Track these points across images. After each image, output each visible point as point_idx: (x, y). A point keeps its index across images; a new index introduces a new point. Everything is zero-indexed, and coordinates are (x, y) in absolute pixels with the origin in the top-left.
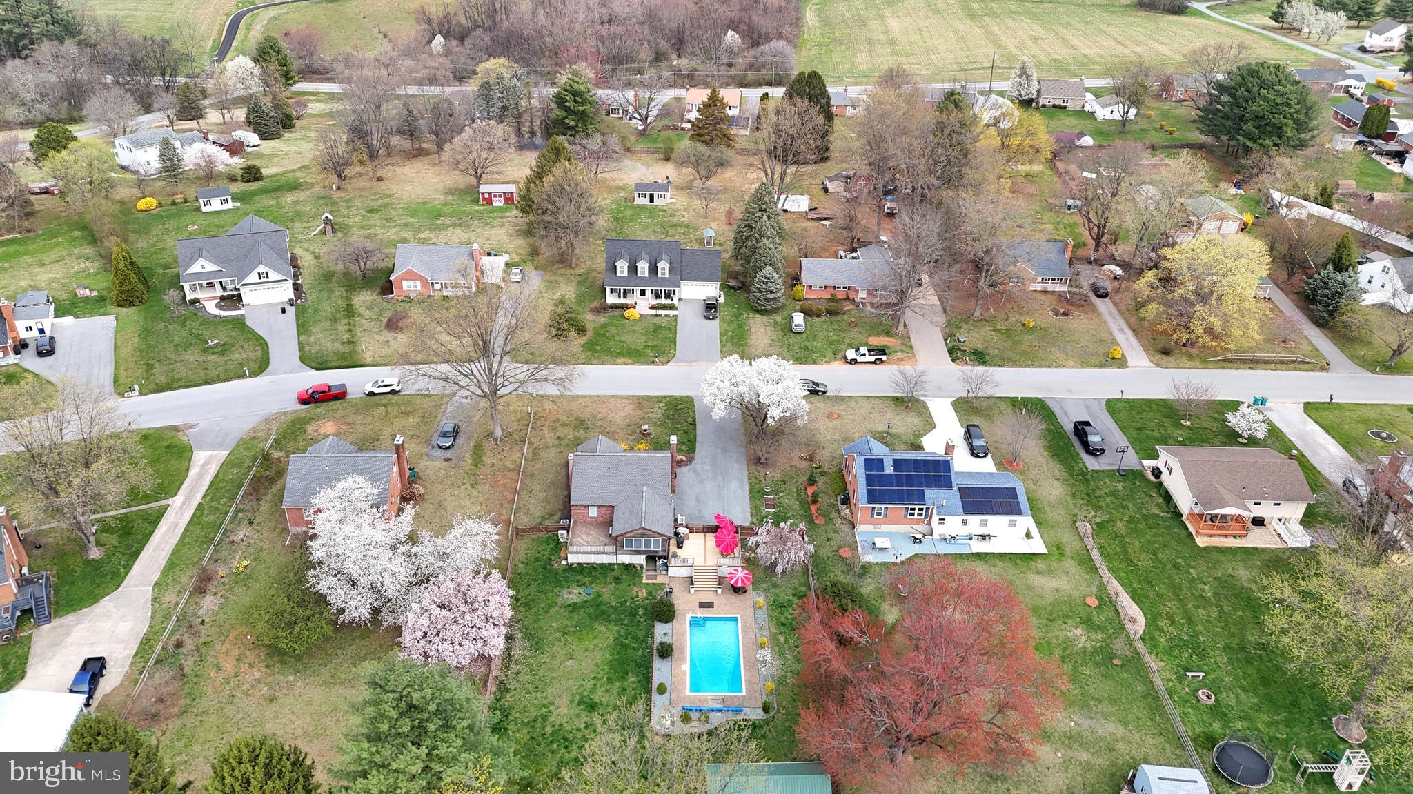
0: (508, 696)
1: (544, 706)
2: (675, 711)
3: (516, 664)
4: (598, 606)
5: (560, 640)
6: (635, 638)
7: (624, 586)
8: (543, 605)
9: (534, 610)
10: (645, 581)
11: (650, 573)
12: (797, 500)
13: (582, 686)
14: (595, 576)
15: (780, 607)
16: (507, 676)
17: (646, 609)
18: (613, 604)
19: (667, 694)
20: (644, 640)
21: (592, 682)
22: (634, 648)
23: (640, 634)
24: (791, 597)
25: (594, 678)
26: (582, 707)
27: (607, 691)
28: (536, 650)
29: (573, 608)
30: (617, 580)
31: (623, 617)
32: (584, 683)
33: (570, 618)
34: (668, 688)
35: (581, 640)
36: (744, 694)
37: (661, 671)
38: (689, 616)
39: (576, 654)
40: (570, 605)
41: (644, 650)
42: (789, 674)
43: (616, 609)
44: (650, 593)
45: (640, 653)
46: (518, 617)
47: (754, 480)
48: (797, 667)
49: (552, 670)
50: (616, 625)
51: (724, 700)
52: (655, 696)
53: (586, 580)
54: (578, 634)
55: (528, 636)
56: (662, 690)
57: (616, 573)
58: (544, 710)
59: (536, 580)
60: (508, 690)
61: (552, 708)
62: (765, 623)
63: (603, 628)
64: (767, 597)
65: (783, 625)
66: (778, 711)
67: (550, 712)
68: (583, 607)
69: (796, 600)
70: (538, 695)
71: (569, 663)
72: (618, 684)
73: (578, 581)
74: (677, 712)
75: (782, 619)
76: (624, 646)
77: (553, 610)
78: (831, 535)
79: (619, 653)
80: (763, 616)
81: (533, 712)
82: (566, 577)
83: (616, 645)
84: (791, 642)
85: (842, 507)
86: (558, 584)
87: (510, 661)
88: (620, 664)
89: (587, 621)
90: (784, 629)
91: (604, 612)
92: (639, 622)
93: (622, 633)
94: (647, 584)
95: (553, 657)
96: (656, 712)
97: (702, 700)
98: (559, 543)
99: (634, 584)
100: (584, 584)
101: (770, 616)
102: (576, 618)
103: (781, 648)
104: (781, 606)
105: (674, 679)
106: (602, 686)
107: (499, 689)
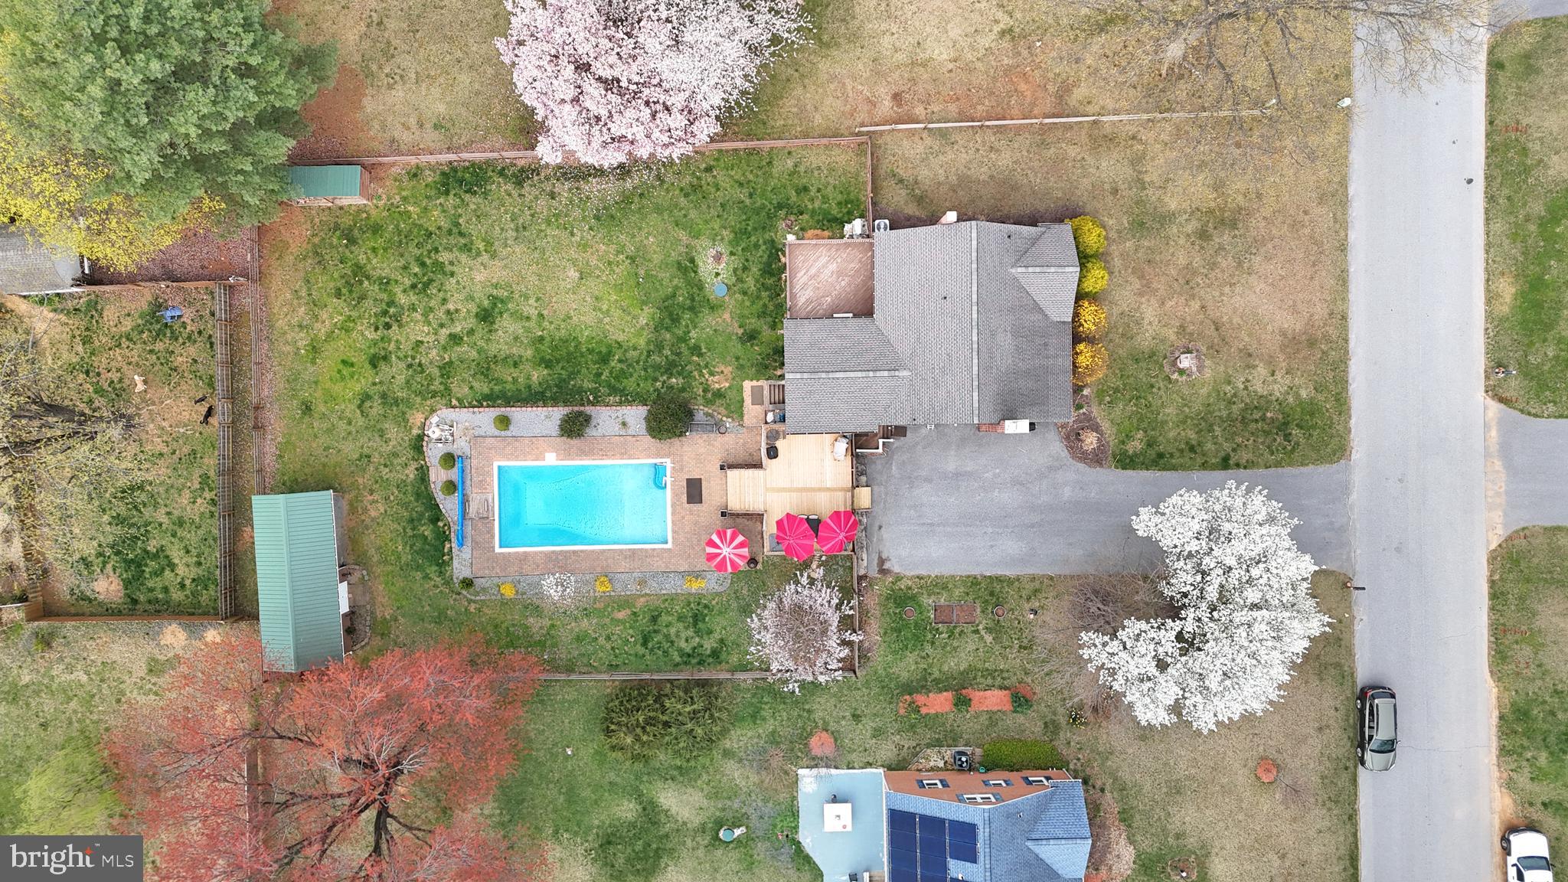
0: (510, 187)
1: (489, 244)
2: (463, 444)
3: (570, 189)
4: (692, 309)
5: (618, 252)
6: (622, 375)
7: (737, 348)
8: (693, 214)
9: (683, 201)
10: (748, 385)
11: (766, 392)
12: (971, 669)
13: (527, 298)
14: (759, 297)
15: (695, 617)
16: (547, 178)
17: (683, 390)
18: (693, 334)
19: (497, 433)
20: (613, 390)
21: (534, 313)
22: (598, 375)
23: (630, 384)
24: (717, 636)
25: (541, 315)
26: (486, 303)
27: (516, 338)
28: (597, 218)
29: (688, 267)
30: (751, 336)
31: (667, 352)
32: (532, 301)
33: (664, 265)
34: (508, 433)
35: (619, 288)
36: (498, 550)
37: (545, 419)
38: (668, 463)
39: (591, 283)
40: (692, 261)
41: (594, 392)
42: (547, 623)
43: (683, 339)
44: (719, 394)
45: (587, 385)
46: (669, 178)
47: (1029, 587)
48: (565, 635)
49: (558, 247)
50: (648, 343)
51: (486, 519)
52: (494, 413)
53: (750, 283)
54: (632, 282)
55: (626, 199)
56: (504, 422)
57: (766, 333)
58: (482, 246)
59: (751, 195)
60: (519, 184)
61: (485, 257)
62: (652, 587)
63: (643, 321)
64: (719, 594)
65: (654, 619)
66: (470, 601)
67: (479, 254)
68: (689, 283)
69: (709, 645)
70: (511, 234)
71: (573, 274)
72: (529, 353)
73: (745, 269)
74: (461, 446)
75: (665, 619)
76: (604, 359)
77: (682, 235)
78: (868, 724)
79: (590, 351)
80: (673, 586)
81: (475, 230)
82: (757, 246)
83: (610, 346)
84: (617, 630)
85: (948, 753)
86: (741, 234)
87: (577, 178)
88: (569, 354)
89: (662, 294)
90: (644, 621)
91: (676, 320)
92: (656, 380)
93: (632, 354)
94: (740, 390)
95: (584, 246)
96: (464, 417)
97: (483, 485)
98: (842, 223)
99: (741, 367)
100: (740, 280)
101: (672, 598)
102: (664, 275)
103: (601, 613)
104: (697, 618)
105: (527, 441)
106: (528, 330)
107: (522, 170)
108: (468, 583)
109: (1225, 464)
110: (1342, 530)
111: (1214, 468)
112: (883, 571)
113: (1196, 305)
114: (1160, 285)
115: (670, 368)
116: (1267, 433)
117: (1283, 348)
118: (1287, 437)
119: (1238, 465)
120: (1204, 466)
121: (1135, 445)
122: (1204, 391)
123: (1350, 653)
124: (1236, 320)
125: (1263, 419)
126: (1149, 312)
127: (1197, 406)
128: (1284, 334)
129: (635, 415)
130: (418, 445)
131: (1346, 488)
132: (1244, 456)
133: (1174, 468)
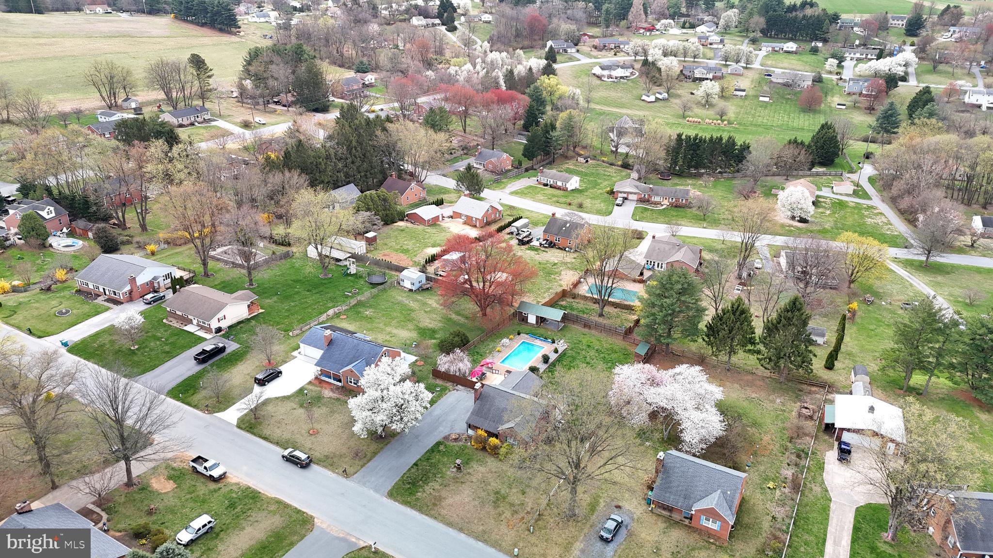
2: (556, 346)
19: (555, 350)
27: (578, 364)
34: (553, 351)
36: (523, 340)
37: (552, 357)
51: (533, 341)
52: (560, 352)
56: (557, 352)
72: (572, 364)
96: (563, 349)
97: (542, 343)
105: (548, 353)
106: (579, 367)
108: (519, 334)
109: (416, 464)
110: (364, 484)
111: (417, 461)
112: (454, 390)
113: (474, 480)
114: (489, 476)
116: (415, 479)
117: (440, 496)
118: (409, 483)
119: (412, 467)
120: (420, 459)
121: (442, 448)
122: (444, 470)
123: (325, 467)
124: (460, 488)
125: (421, 480)
126: (482, 469)
127: (440, 466)
128: (444, 498)
129: (542, 368)
131: (377, 491)
132: (413, 470)
133: (426, 452)
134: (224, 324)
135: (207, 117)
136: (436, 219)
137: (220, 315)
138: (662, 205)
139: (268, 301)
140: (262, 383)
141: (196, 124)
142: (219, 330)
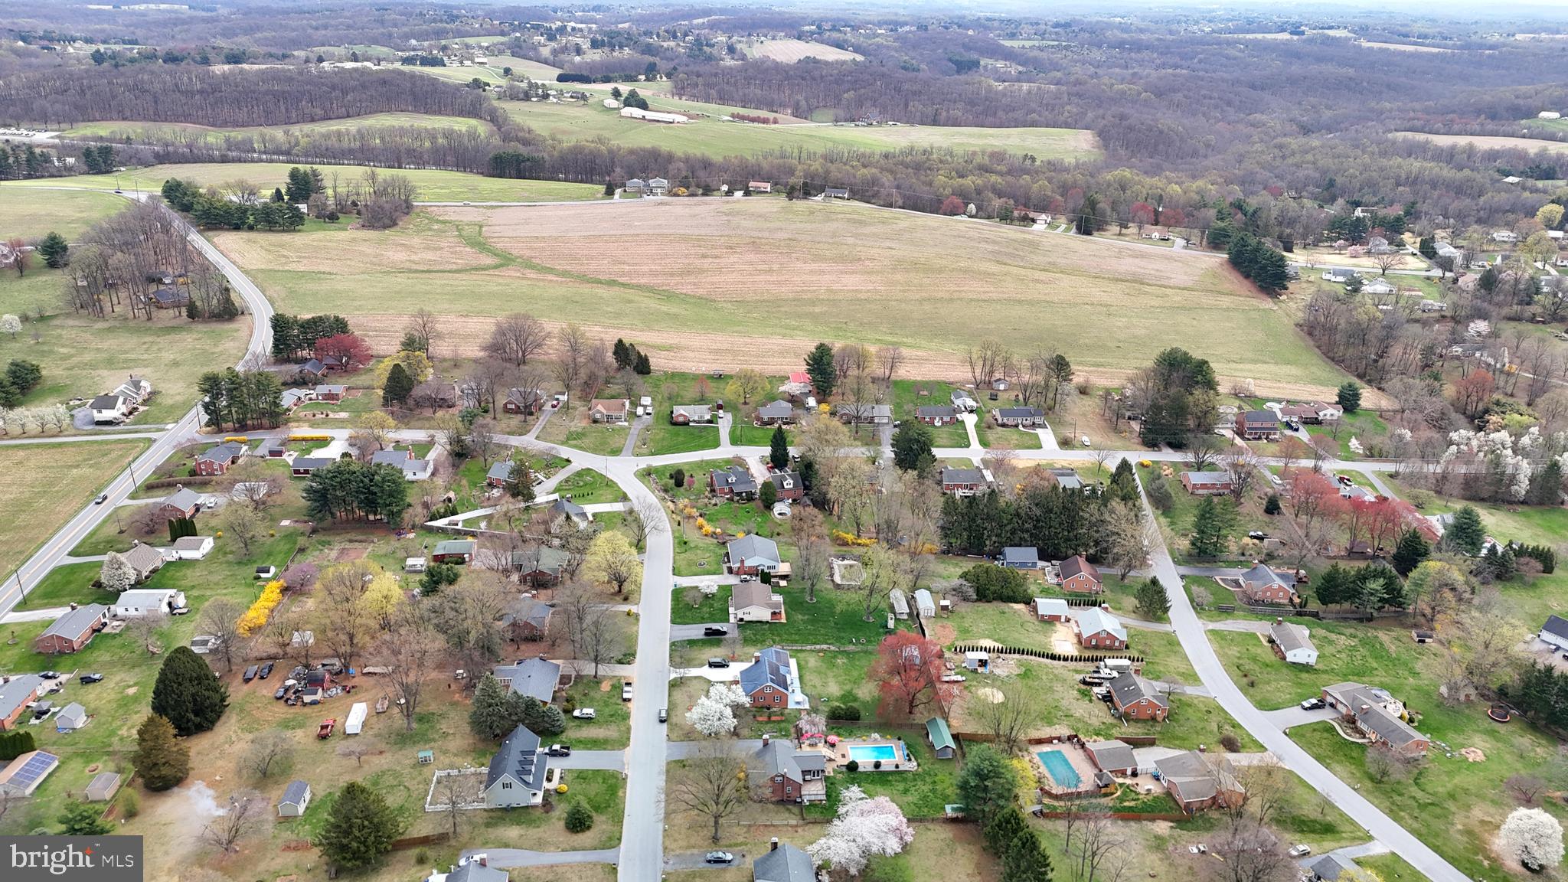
2: (907, 764)
6: (867, 775)
15: (841, 731)
17: (850, 772)
19: (898, 766)
20: (869, 773)
21: (894, 791)
22: (873, 776)
23: (864, 774)
26: (907, 793)
27: (897, 785)
34: (895, 765)
36: (893, 745)
37: (886, 768)
38: (852, 760)
45: (876, 775)
52: (900, 770)
66: (898, 736)
69: (836, 729)
72: (893, 782)
76: (873, 780)
78: (793, 715)
79: (877, 783)
80: (847, 737)
84: (860, 732)
88: (882, 782)
92: (857, 774)
96: (908, 769)
97: (900, 757)
105: (890, 764)
106: (894, 787)
108: (899, 739)
109: (701, 759)
110: (668, 749)
111: (704, 758)
115: (854, 778)
116: (691, 764)
118: (685, 764)
120: (707, 758)
123: (669, 729)
125: (692, 767)
129: (861, 769)
130: (919, 765)
131: (668, 756)
132: (696, 760)
134: (747, 618)
135: (1038, 421)
136: (1057, 618)
137: (746, 610)
138: (1364, 737)
139: (800, 617)
140: (712, 665)
141: (1020, 427)
142: (741, 620)
